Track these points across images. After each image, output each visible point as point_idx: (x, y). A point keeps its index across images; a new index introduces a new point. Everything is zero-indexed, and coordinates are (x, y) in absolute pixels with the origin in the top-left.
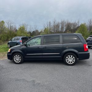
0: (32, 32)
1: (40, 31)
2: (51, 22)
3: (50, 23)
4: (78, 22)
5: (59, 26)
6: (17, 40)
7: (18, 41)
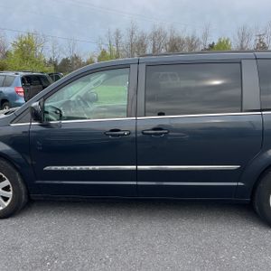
0: (59, 62)
1: (84, 60)
2: (121, 33)
3: (118, 33)
4: (206, 36)
5: (145, 46)
6: (6, 84)
7: (6, 90)
